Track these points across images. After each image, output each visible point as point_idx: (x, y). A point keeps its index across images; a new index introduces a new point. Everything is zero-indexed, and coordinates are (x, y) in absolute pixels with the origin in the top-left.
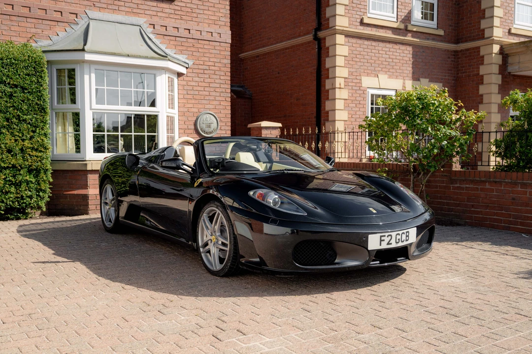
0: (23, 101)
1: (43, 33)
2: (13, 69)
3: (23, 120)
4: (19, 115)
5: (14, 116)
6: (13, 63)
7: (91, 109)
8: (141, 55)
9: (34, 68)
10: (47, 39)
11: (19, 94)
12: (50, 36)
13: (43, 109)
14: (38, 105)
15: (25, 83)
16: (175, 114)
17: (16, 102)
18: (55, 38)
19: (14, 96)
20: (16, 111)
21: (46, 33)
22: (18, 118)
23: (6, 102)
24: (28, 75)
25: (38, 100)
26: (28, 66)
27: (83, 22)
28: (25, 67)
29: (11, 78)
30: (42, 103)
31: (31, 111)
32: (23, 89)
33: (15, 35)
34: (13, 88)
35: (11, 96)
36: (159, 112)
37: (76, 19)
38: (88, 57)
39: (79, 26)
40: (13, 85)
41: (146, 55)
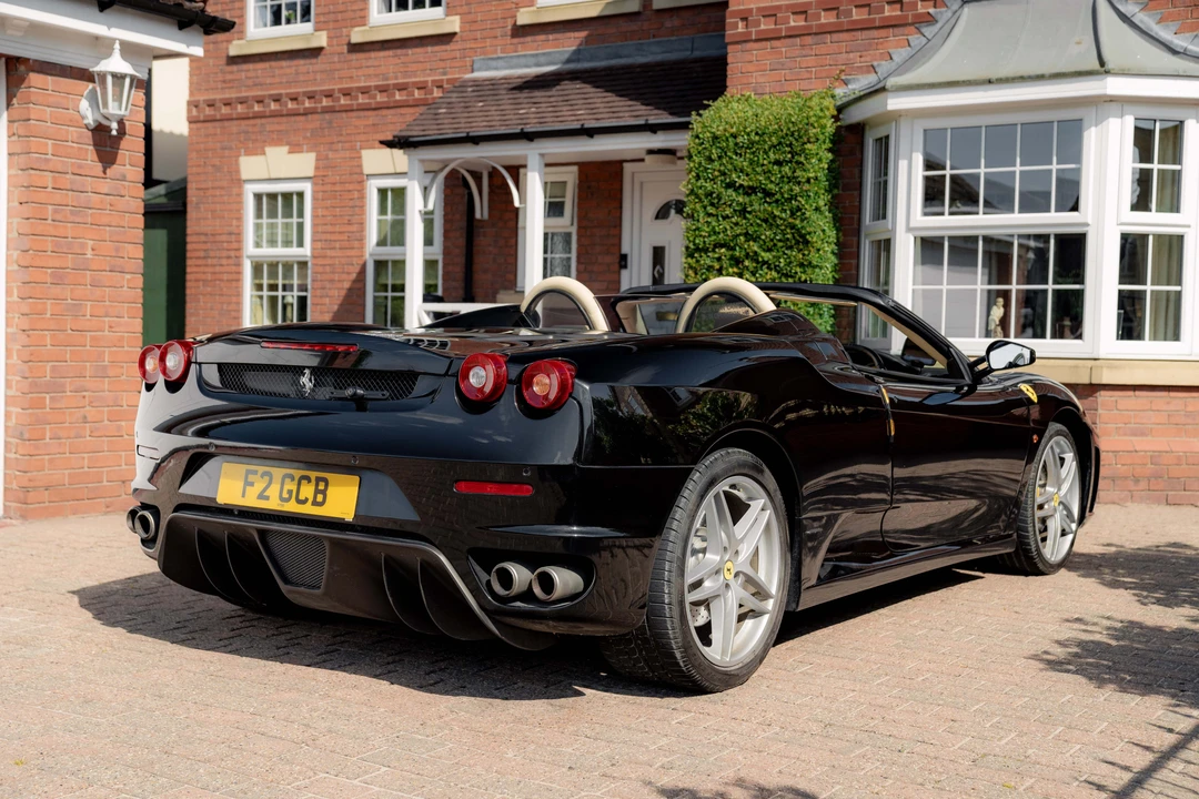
0: (766, 221)
1: (862, 59)
2: (753, 153)
3: (764, 263)
4: (756, 253)
5: (747, 256)
6: (753, 143)
7: (909, 229)
8: (1025, 74)
9: (790, 145)
10: (869, 72)
11: (757, 204)
12: (875, 64)
13: (803, 236)
14: (793, 227)
15: (772, 182)
16: (1189, 226)
17: (751, 225)
18: (884, 67)
19: (750, 213)
20: (751, 243)
21: (868, 59)
22: (754, 257)
23: (736, 224)
24: (778, 163)
25: (793, 214)
26: (780, 143)
27: (949, 14)
28: (775, 147)
29: (747, 175)
30: (798, 222)
31: (780, 241)
32: (767, 193)
33: (807, 76)
34: (749, 195)
35: (743, 212)
36: (1087, 225)
37: (932, 11)
38: (895, 103)
39: (939, 25)
40: (750, 187)
41: (1039, 72)
